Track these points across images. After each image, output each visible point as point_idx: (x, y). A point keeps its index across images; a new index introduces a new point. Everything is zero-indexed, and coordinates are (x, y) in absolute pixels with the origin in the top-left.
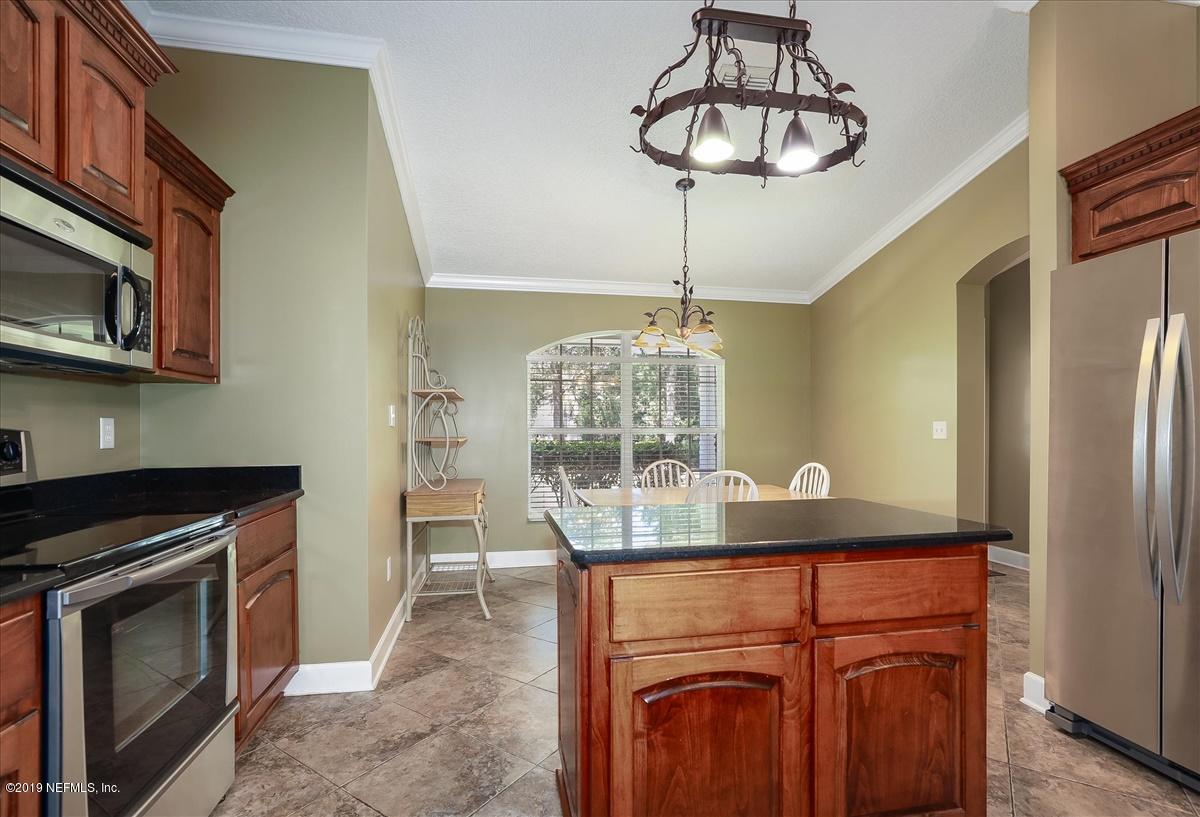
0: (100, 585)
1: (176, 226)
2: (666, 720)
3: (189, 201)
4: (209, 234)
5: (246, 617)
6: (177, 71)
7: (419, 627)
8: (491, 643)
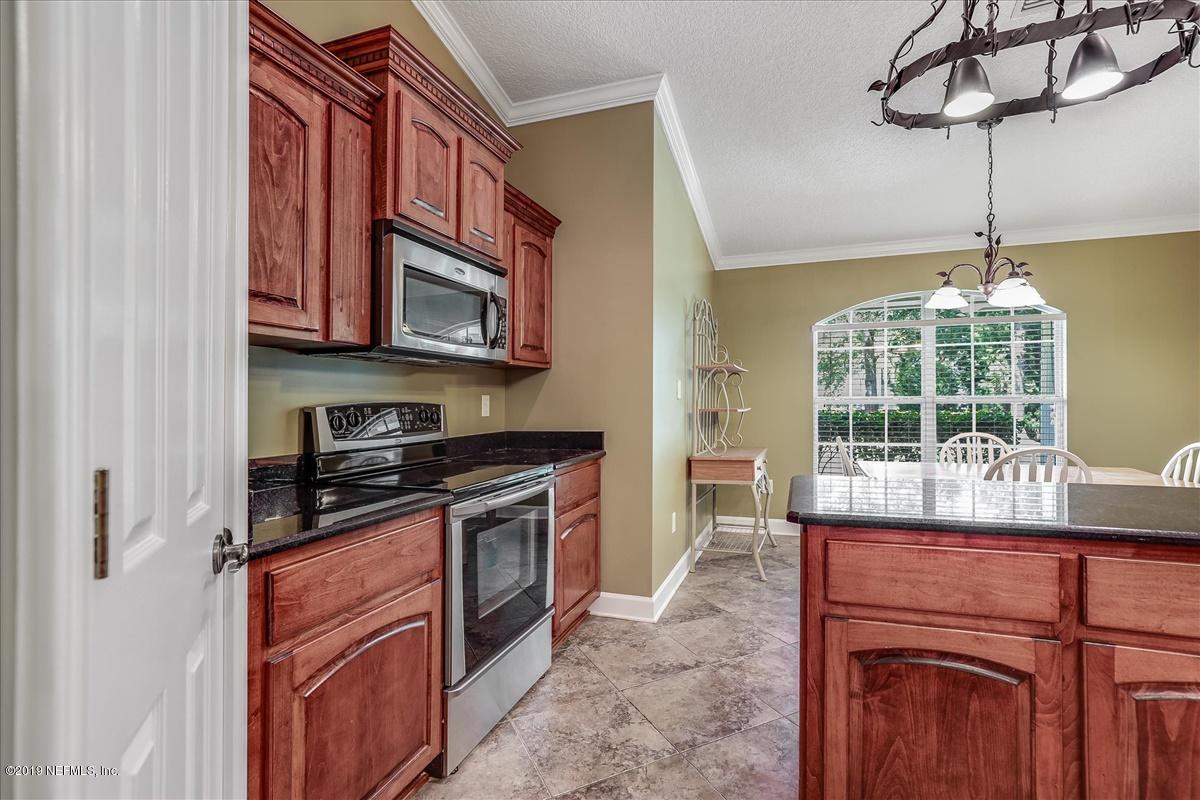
0: (474, 507)
1: (523, 256)
2: (885, 686)
3: (532, 235)
4: (544, 256)
5: (562, 545)
6: (521, 146)
7: (700, 578)
8: (763, 602)
